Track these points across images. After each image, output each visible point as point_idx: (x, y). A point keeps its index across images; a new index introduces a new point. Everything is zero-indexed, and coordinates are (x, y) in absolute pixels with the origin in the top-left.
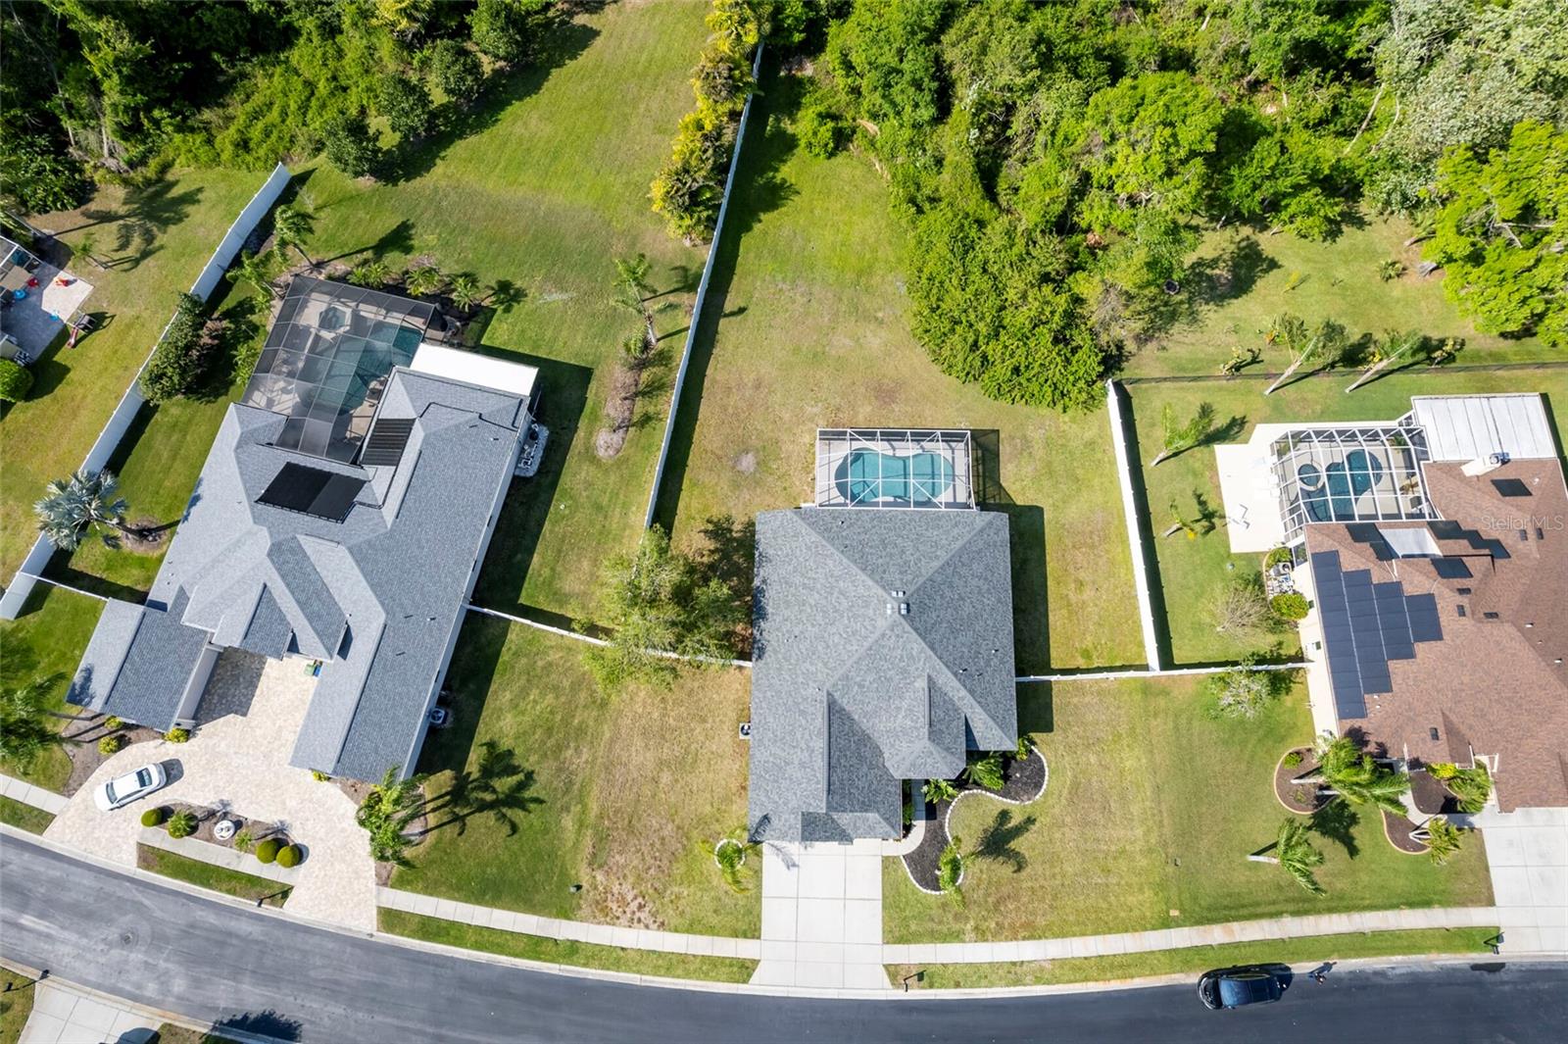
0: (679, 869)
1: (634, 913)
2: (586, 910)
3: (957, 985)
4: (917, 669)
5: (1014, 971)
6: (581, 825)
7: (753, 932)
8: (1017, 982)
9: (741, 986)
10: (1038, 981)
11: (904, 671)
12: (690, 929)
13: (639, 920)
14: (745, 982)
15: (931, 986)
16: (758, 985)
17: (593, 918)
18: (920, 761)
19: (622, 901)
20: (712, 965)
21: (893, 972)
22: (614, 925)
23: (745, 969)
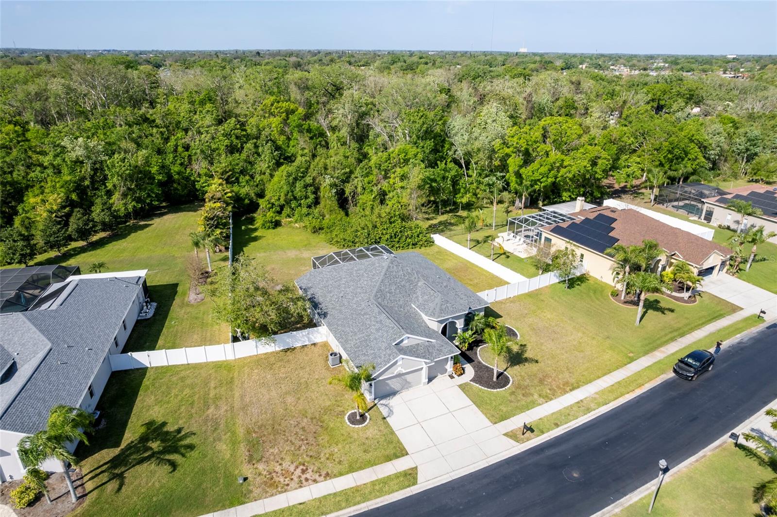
0: (324, 439)
1: (300, 477)
2: (256, 491)
3: (557, 425)
4: (415, 278)
5: (582, 406)
6: (234, 443)
7: (401, 452)
8: (589, 410)
9: (412, 488)
10: (599, 405)
11: (409, 281)
12: (351, 469)
13: (307, 480)
14: (415, 483)
15: (543, 433)
16: (426, 482)
17: (265, 494)
18: (444, 307)
19: (286, 474)
20: (383, 485)
21: (512, 435)
22: (285, 491)
23: (410, 476)
